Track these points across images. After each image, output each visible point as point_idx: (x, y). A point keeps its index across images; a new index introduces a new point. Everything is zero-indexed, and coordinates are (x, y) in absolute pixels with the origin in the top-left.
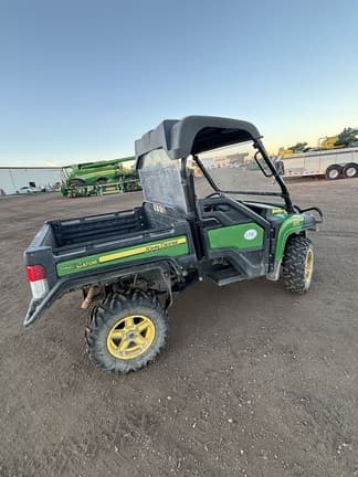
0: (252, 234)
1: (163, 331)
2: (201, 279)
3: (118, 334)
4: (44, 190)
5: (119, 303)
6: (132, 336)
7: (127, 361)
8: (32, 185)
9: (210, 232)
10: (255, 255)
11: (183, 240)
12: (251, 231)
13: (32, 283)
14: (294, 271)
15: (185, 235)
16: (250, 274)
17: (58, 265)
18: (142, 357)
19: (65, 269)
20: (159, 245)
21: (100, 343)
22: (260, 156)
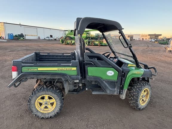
0: (111, 73)
1: (59, 106)
2: (87, 89)
3: (41, 101)
4: (55, 40)
5: (42, 88)
6: (46, 103)
7: (42, 113)
8: (51, 36)
9: (88, 68)
10: (112, 83)
11: (75, 69)
12: (111, 72)
13: (13, 72)
14: (133, 97)
15: (76, 67)
16: (108, 92)
17: (23, 68)
18: (49, 114)
19: (25, 70)
20: (64, 68)
21: (32, 102)
22: (121, 37)
